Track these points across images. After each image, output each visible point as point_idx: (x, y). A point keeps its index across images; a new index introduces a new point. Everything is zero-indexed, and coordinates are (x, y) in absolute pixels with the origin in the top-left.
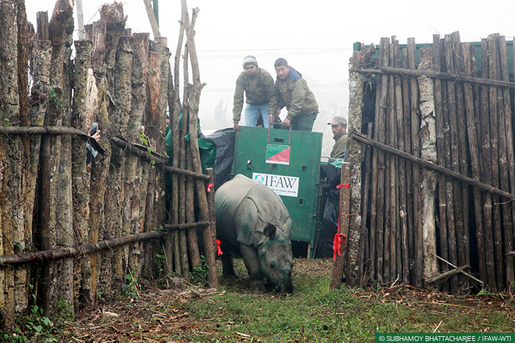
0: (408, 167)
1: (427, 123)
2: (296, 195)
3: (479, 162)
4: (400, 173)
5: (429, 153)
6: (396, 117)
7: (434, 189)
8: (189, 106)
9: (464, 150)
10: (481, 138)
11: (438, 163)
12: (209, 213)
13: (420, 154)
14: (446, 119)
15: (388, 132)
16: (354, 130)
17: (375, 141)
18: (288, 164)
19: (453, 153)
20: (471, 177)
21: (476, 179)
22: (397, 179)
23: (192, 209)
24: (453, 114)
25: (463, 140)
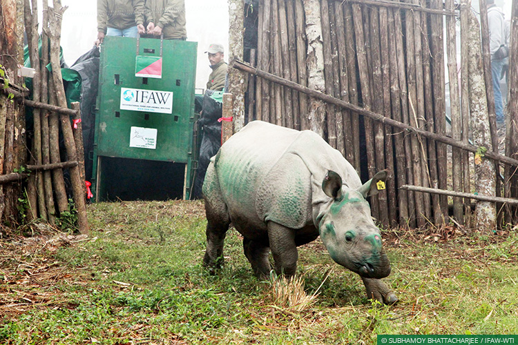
0: (295, 98)
1: (314, 49)
2: (170, 112)
3: (370, 90)
4: (286, 104)
5: (317, 82)
6: (280, 42)
7: (323, 120)
8: (49, 32)
9: (354, 78)
10: (371, 64)
11: (326, 92)
12: (77, 152)
13: (307, 82)
14: (334, 43)
15: (272, 59)
16: (236, 58)
17: (259, 69)
18: (160, 77)
19: (342, 81)
20: (361, 106)
21: (367, 108)
22: (283, 109)
23: (57, 148)
24: (341, 38)
25: (352, 66)
